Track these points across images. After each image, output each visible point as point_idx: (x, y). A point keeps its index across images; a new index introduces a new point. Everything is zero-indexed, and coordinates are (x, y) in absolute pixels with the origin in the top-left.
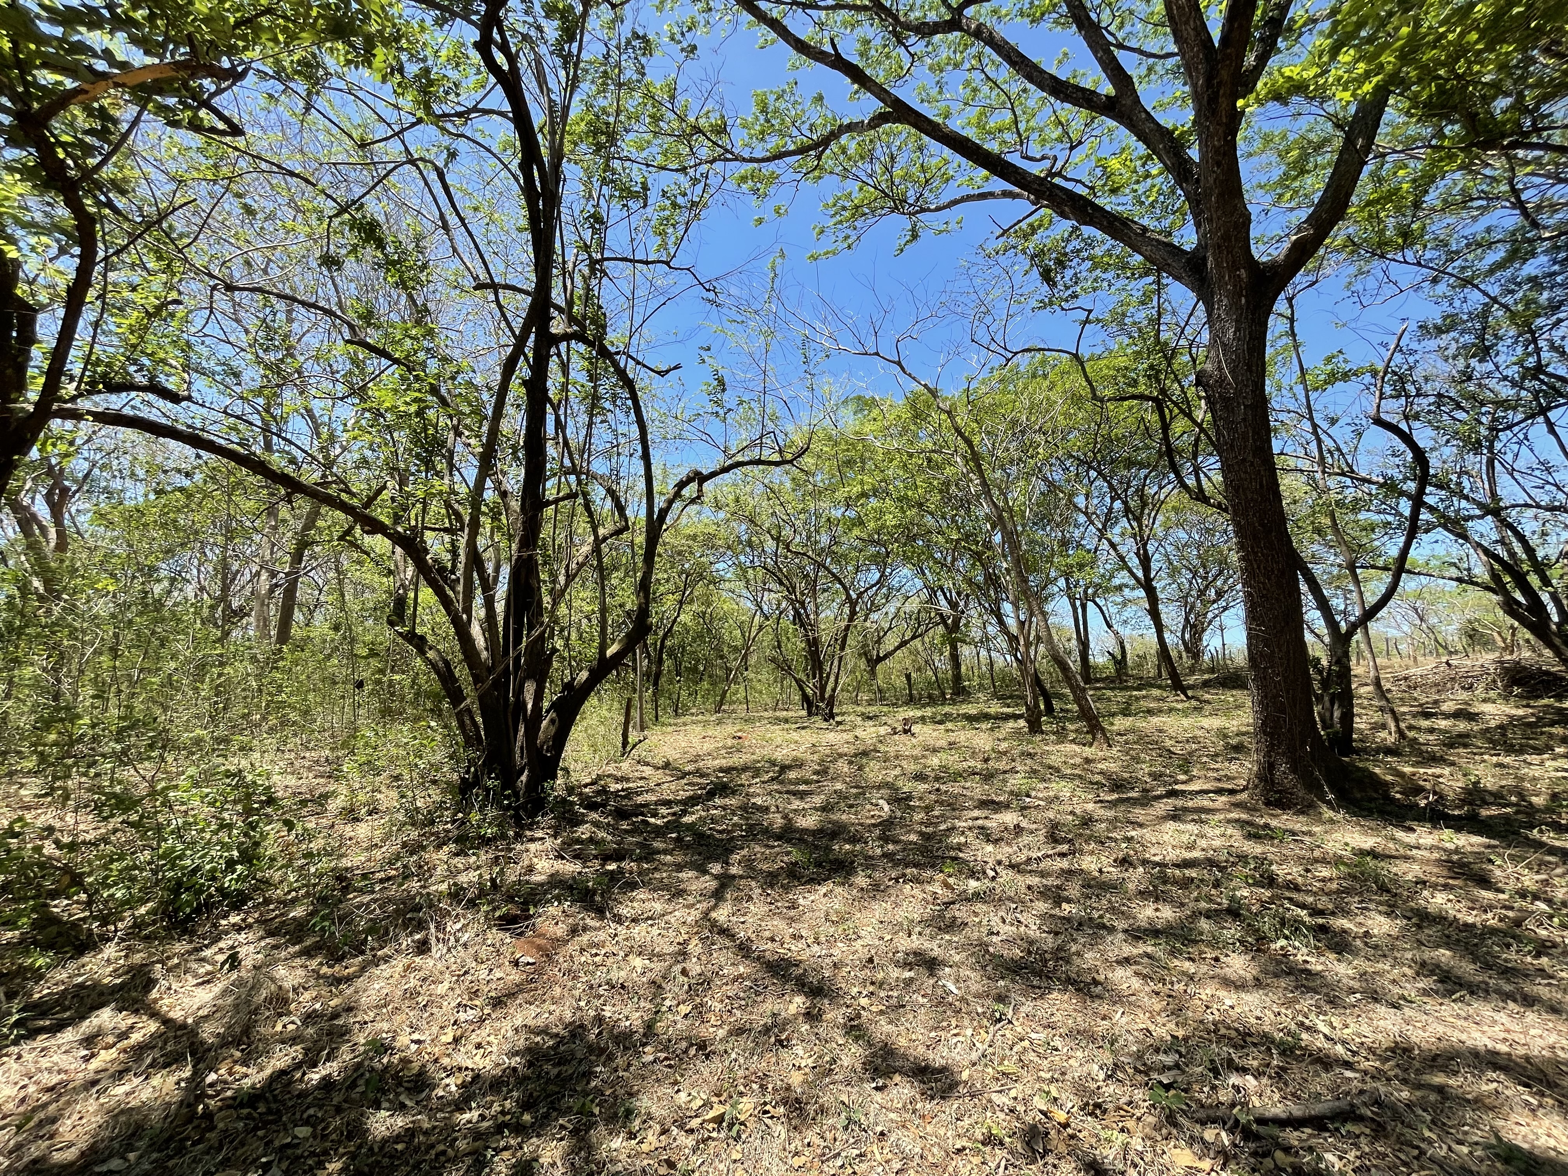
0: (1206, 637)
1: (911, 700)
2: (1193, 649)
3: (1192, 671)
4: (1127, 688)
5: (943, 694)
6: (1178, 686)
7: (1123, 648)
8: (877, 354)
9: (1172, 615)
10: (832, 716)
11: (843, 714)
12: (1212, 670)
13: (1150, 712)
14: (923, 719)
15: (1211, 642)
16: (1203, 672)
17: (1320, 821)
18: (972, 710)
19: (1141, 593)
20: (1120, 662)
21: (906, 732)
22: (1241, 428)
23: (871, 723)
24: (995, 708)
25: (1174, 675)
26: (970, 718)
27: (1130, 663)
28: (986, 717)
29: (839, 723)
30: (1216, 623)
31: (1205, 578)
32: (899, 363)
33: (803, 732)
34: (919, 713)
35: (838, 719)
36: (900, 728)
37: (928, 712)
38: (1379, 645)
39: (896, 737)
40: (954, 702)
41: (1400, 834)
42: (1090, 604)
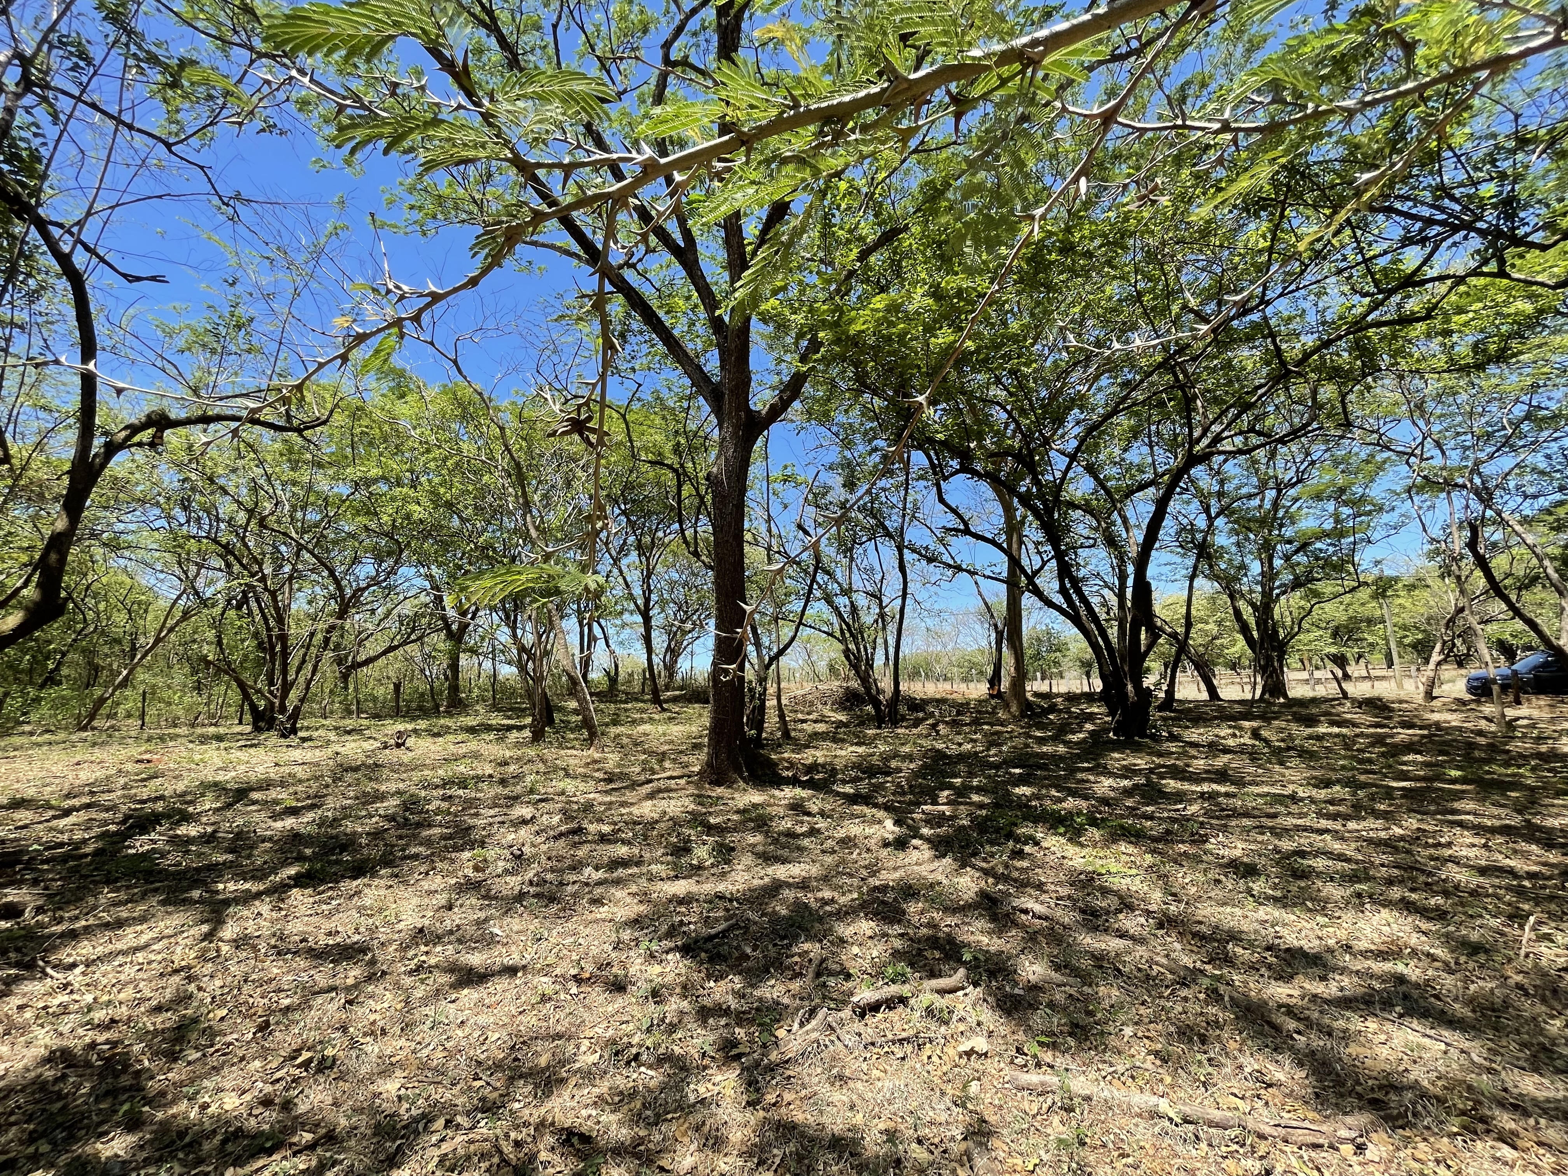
0: (680, 660)
1: (397, 712)
2: (670, 668)
3: (667, 689)
4: (615, 702)
5: (437, 707)
6: (656, 700)
7: (616, 666)
8: (432, 343)
9: (660, 641)
10: (294, 731)
11: (308, 728)
12: (681, 688)
13: (634, 722)
14: (415, 731)
15: (683, 665)
16: (674, 689)
17: (737, 790)
18: (471, 721)
19: (639, 619)
20: (613, 678)
21: (398, 746)
22: (729, 519)
23: (349, 738)
24: (497, 719)
25: (656, 692)
26: (471, 730)
27: (620, 679)
28: (489, 728)
29: (304, 740)
30: (689, 649)
31: (686, 612)
32: (455, 362)
33: (252, 751)
34: (410, 727)
35: (301, 734)
36: (392, 742)
37: (422, 724)
38: (784, 673)
39: (387, 751)
40: (449, 714)
41: (777, 793)
42: (595, 624)
